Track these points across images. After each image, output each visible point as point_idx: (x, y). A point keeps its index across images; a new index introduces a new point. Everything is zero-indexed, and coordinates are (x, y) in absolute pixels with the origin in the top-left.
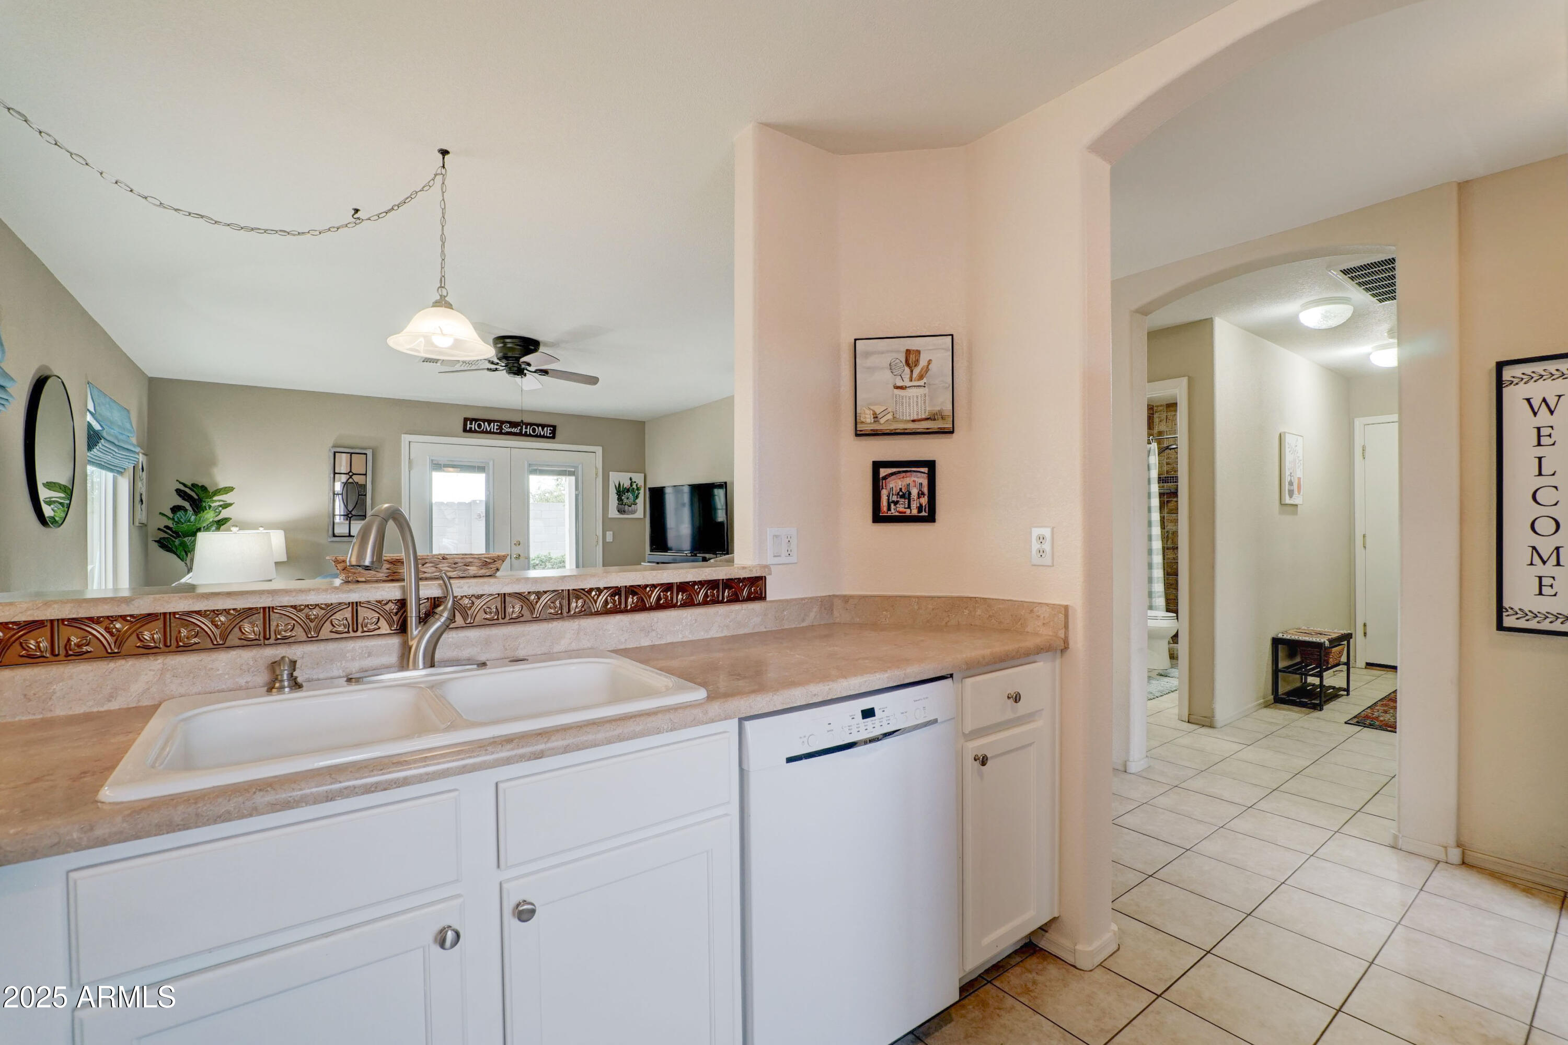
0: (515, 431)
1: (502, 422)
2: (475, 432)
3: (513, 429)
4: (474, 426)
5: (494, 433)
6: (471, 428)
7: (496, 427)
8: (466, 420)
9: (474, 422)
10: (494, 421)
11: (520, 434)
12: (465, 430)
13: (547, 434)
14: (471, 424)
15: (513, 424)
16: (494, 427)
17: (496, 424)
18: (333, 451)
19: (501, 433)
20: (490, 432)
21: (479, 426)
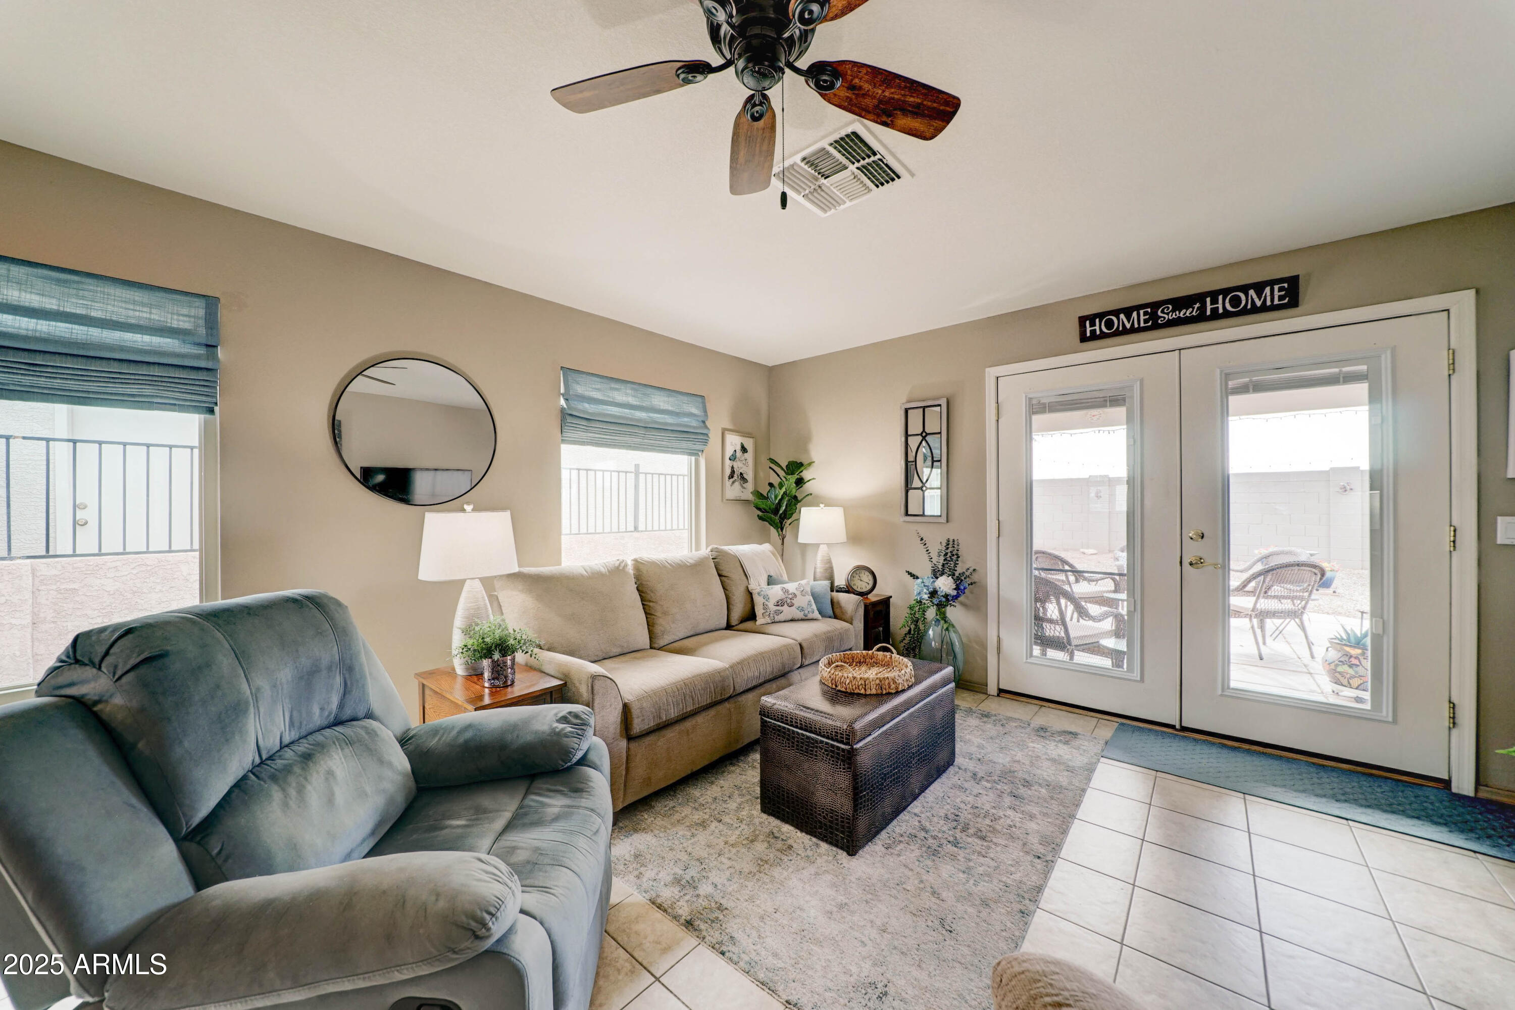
0: (1188, 314)
1: (1155, 305)
2: (1103, 336)
3: (1182, 313)
4: (1100, 327)
5: (1140, 330)
6: (1093, 332)
7: (1142, 318)
8: (1082, 320)
9: (1097, 320)
10: (1138, 308)
11: (1201, 318)
12: (1083, 339)
13: (1272, 300)
14: (1093, 324)
15: (1179, 303)
16: (1139, 318)
17: (1142, 312)
18: (903, 408)
19: (1156, 326)
20: (1133, 330)
21: (1109, 324)
